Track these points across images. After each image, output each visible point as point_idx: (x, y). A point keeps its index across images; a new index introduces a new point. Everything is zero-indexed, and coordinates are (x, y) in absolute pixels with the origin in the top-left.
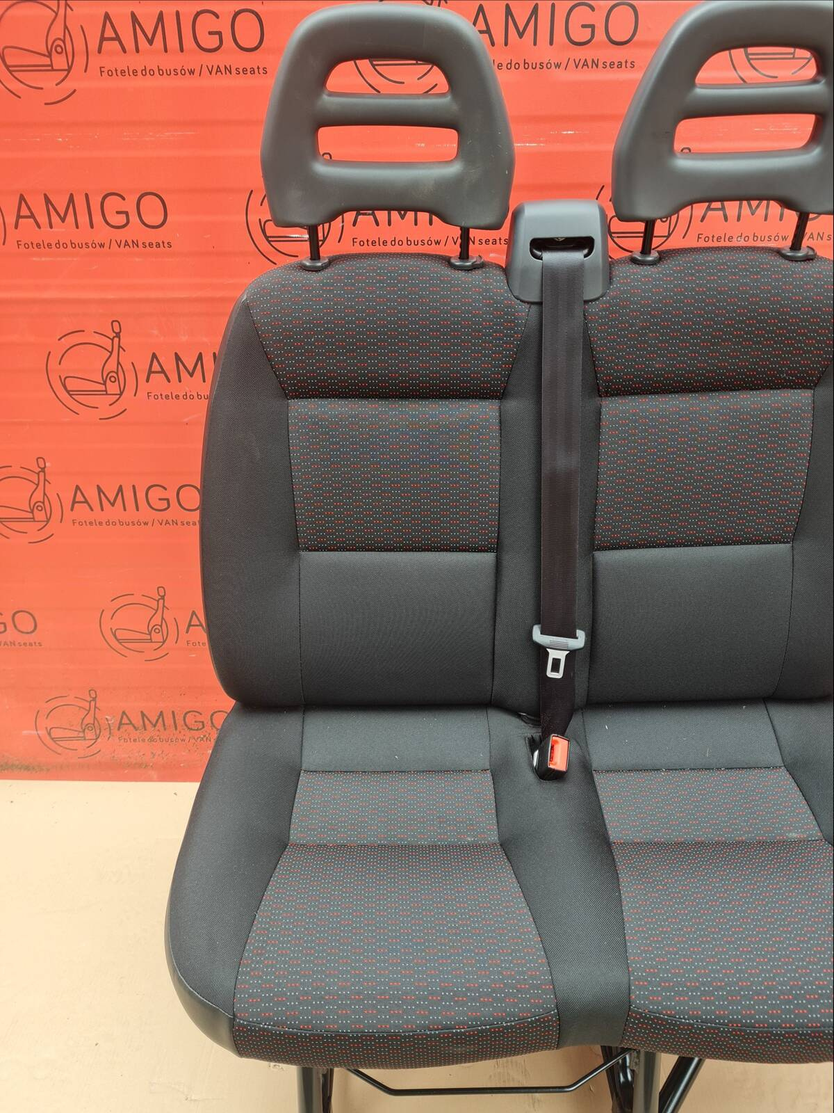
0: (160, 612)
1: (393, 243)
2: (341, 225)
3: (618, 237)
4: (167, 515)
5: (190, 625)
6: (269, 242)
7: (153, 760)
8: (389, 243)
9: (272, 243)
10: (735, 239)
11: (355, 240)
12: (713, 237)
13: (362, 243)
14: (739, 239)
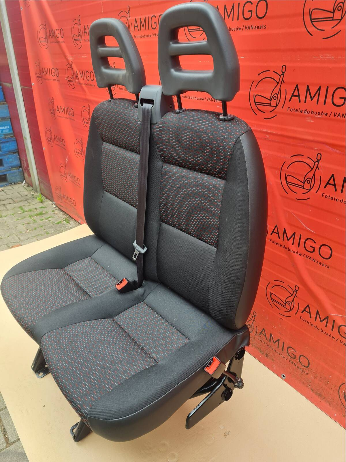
10: (303, 112)
12: (294, 109)
14: (305, 112)
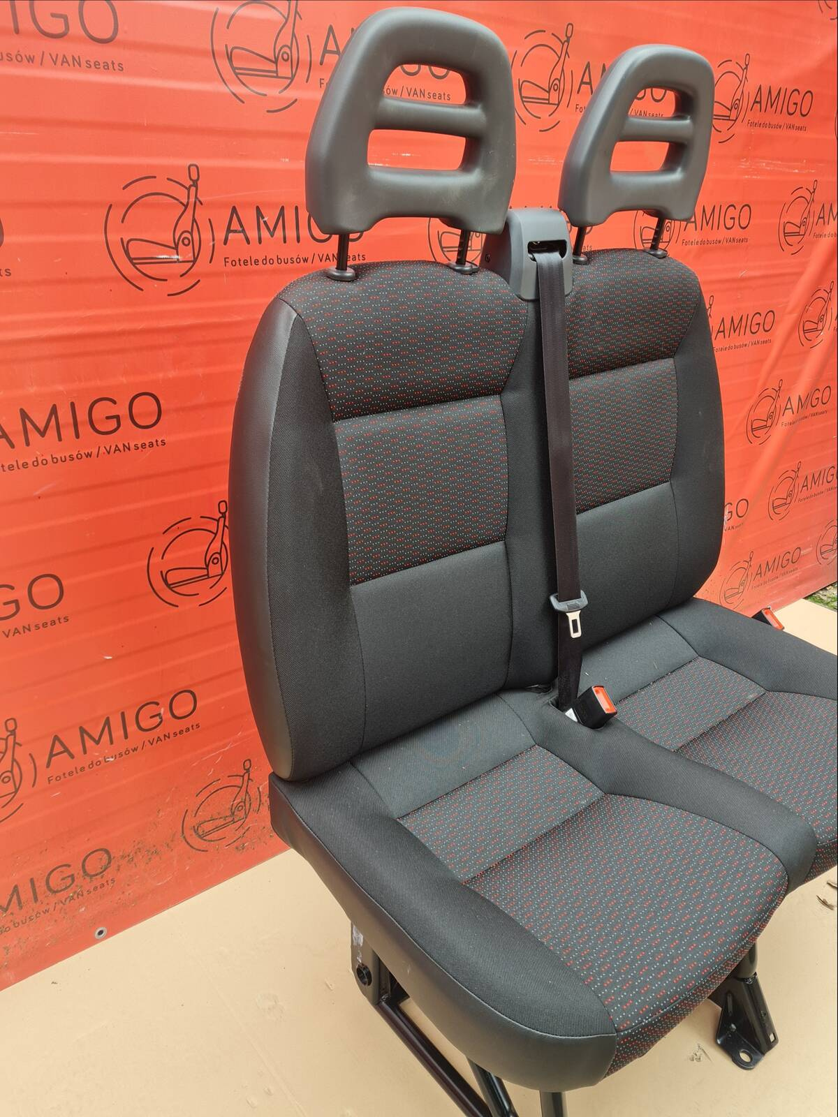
0: (9, 754)
1: (264, 262)
2: (211, 244)
3: (448, 251)
4: (17, 622)
5: (51, 755)
6: (134, 265)
7: (8, 956)
8: (260, 262)
9: (138, 266)
11: (227, 260)
13: (234, 263)
